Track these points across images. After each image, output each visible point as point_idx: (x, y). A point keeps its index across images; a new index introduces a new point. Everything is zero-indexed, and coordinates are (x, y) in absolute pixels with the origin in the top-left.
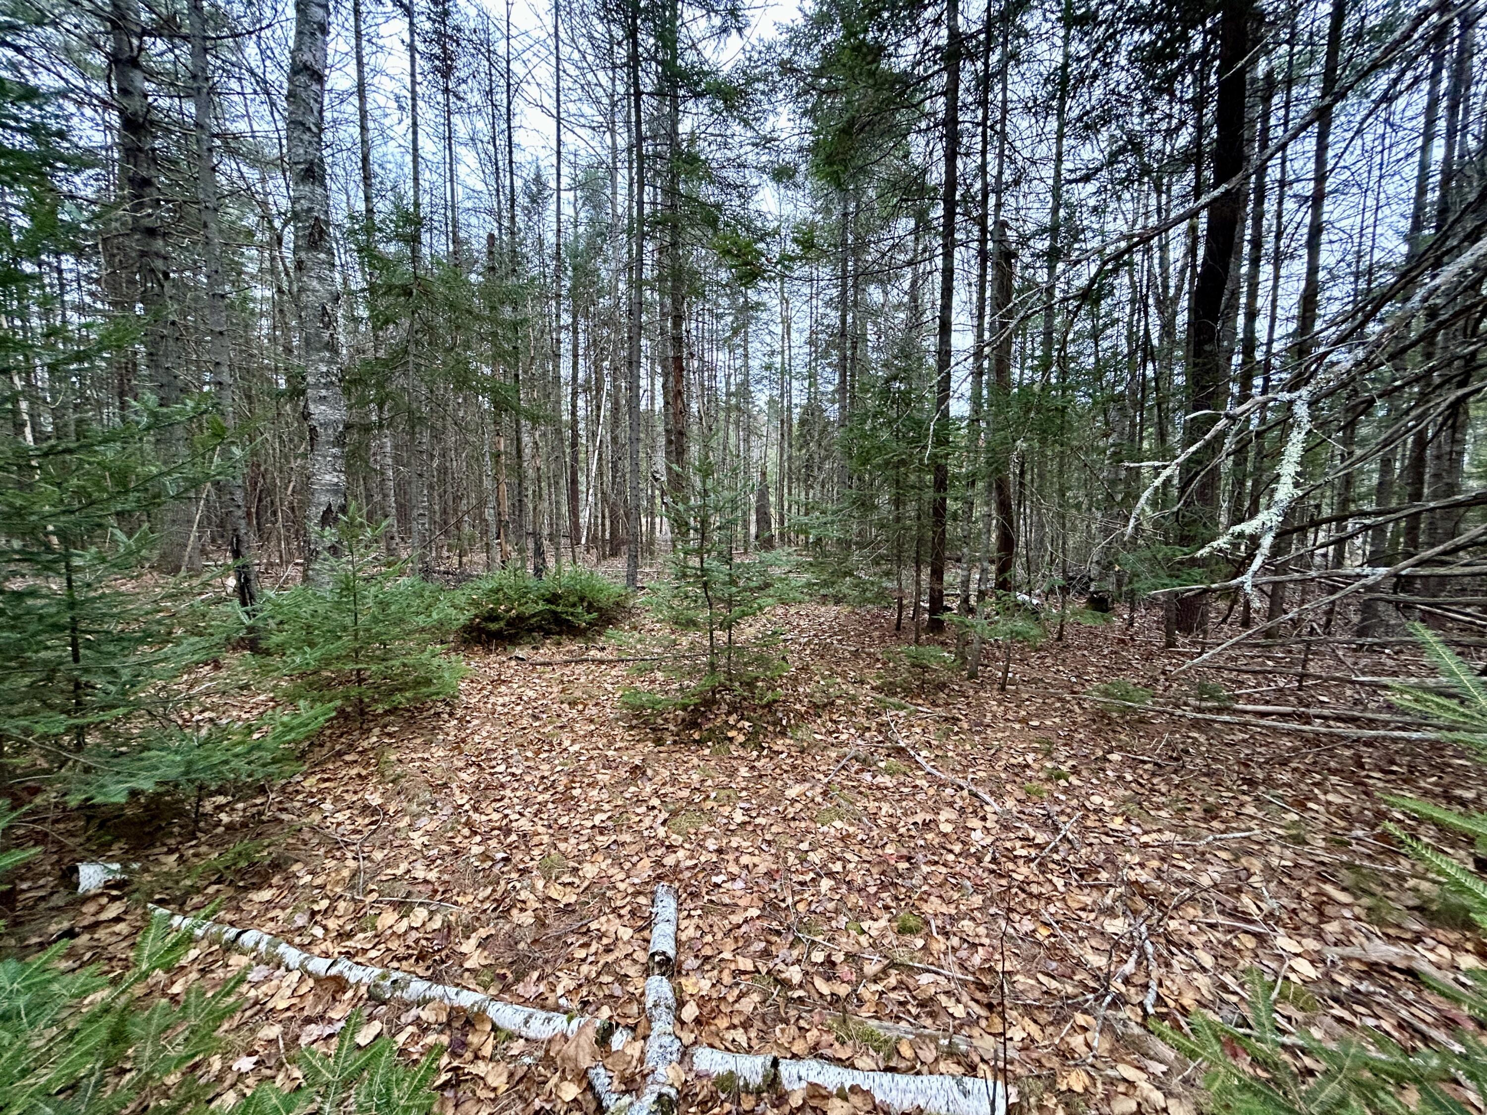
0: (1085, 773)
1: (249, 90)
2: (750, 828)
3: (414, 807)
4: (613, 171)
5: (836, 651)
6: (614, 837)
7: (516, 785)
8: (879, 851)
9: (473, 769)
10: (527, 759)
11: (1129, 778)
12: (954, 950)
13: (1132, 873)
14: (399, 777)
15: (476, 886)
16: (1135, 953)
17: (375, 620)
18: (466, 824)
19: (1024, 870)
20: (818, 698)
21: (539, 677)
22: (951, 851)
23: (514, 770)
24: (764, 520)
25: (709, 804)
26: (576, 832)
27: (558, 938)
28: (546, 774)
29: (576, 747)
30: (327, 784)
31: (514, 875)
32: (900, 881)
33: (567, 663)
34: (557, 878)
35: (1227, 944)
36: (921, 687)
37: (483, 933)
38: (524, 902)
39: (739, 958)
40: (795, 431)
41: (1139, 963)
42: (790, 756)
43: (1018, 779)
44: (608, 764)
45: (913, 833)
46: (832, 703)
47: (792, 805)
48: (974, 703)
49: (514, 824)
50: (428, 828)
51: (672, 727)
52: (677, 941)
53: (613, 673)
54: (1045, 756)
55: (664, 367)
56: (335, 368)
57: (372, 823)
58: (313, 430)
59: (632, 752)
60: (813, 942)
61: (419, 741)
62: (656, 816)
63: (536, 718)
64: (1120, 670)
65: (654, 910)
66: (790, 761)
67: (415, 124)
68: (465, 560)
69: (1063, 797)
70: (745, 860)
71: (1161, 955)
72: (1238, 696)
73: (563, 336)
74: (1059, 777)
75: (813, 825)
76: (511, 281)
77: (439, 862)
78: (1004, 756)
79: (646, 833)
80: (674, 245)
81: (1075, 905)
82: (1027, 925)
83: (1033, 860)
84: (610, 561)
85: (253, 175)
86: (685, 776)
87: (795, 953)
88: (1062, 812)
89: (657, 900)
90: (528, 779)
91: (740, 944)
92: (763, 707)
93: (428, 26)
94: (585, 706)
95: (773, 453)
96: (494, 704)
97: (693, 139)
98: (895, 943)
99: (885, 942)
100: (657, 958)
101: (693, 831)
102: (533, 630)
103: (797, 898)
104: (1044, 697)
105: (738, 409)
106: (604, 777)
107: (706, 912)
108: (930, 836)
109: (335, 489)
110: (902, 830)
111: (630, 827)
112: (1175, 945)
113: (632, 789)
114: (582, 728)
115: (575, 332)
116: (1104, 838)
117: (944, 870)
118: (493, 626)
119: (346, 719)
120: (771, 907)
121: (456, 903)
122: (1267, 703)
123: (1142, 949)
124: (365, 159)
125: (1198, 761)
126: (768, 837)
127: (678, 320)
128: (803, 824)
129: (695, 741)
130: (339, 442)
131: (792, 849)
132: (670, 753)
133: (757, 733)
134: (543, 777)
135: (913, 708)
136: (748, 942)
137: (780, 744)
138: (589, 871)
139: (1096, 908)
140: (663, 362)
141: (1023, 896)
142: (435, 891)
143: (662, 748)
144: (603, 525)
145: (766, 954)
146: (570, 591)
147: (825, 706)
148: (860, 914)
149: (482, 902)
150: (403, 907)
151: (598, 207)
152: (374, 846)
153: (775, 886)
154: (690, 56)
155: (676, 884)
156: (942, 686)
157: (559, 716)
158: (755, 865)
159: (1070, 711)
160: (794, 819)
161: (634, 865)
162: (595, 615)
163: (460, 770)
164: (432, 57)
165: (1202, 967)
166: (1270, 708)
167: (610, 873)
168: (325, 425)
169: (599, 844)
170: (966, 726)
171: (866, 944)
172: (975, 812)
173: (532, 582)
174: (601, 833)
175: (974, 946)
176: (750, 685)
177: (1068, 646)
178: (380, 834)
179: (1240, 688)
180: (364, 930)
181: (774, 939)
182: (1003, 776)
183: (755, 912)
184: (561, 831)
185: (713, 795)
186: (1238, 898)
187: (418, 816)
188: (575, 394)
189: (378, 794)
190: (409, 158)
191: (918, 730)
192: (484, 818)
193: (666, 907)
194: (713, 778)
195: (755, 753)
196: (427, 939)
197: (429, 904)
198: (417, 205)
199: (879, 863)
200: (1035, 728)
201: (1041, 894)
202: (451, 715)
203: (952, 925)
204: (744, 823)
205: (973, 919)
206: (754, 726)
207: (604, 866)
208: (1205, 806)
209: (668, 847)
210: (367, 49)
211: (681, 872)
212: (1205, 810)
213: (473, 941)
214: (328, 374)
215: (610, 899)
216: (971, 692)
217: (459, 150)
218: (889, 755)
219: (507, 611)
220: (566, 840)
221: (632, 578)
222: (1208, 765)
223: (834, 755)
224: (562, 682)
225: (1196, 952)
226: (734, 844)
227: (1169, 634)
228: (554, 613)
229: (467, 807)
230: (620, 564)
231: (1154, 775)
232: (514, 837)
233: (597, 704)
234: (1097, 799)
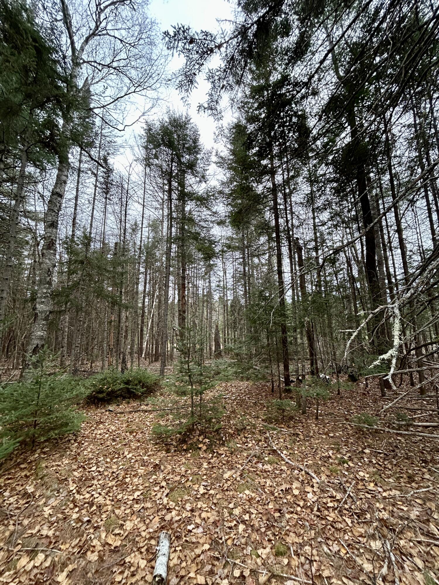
0: (355, 460)
1: (37, 198)
2: (207, 496)
3: (49, 493)
4: (162, 222)
5: (247, 402)
6: (143, 505)
7: (100, 477)
8: (266, 507)
9: (81, 470)
10: (107, 462)
11: (374, 462)
12: (302, 565)
13: (381, 514)
14: (45, 476)
15: (72, 537)
16: (386, 561)
17: (47, 396)
18: (72, 501)
19: (332, 514)
20: (239, 427)
21: (118, 420)
22: (299, 505)
23: (100, 469)
24: (217, 345)
25: (189, 483)
26: (125, 503)
27: (108, 569)
28: (115, 470)
29: (130, 455)
30: (9, 481)
31: (92, 531)
32: (275, 524)
33: (130, 412)
34: (113, 531)
35: (428, 553)
36: (283, 419)
37: (70, 567)
38: (94, 547)
39: (198, 576)
40: (229, 310)
41: (389, 568)
42: (226, 456)
43: (326, 464)
44: (144, 464)
45: (281, 496)
46: (245, 428)
47: (226, 482)
48: (305, 426)
49: (96, 500)
50: (54, 504)
51: (174, 443)
52: (168, 567)
53: (151, 416)
54: (337, 451)
55: (178, 287)
56: (49, 291)
57: (26, 503)
58: (36, 314)
59: (155, 457)
60: (235, 564)
61: (57, 455)
62: (163, 492)
63: (114, 440)
64: (365, 407)
65: (158, 548)
66: (226, 459)
67: (93, 208)
68: (93, 365)
69: (346, 473)
70: (204, 515)
71: (398, 562)
72: (415, 418)
73: (140, 276)
74: (344, 463)
75: (236, 493)
76: (122, 258)
77: (56, 524)
78: (320, 452)
79: (158, 502)
80: (183, 246)
81: (357, 534)
82: (335, 548)
83: (336, 509)
84: (154, 364)
85: (33, 223)
86: (178, 469)
87: (226, 571)
88: (347, 481)
89: (160, 542)
90: (106, 473)
91: (199, 567)
92: (214, 432)
93: (102, 180)
94: (137, 433)
95: (221, 317)
96: (96, 434)
97: (190, 212)
98: (274, 562)
99: (269, 562)
100: (157, 579)
101: (180, 499)
102: (118, 397)
103: (227, 537)
104: (335, 422)
105: (207, 301)
106: (141, 471)
107: (184, 548)
108: (289, 497)
109: (41, 338)
110: (276, 494)
111: (151, 499)
112: (404, 555)
113: (154, 477)
114: (134, 445)
115: (146, 275)
116: (366, 494)
117: (296, 516)
118: (101, 396)
119: (26, 445)
120: (215, 543)
121: (60, 550)
122: (427, 421)
123: (389, 558)
124: (74, 219)
125: (403, 451)
126: (215, 501)
127: (184, 270)
128: (231, 493)
129: (184, 450)
130: (46, 319)
131: (226, 508)
132: (172, 456)
133: (211, 445)
134: (113, 472)
135: (279, 429)
136: (203, 564)
137: (222, 450)
138: (129, 526)
139: (367, 535)
140: (178, 285)
141: (333, 530)
142: (50, 543)
143: (169, 454)
144: (152, 348)
145: (211, 573)
146: (135, 378)
147: (242, 430)
148: (258, 545)
149: (73, 548)
150: (32, 554)
151: (156, 232)
152: (25, 516)
153: (217, 530)
154: (189, 188)
155: (170, 532)
156: (291, 418)
157: (124, 439)
158: (208, 518)
159: (346, 428)
160: (227, 490)
161: (151, 521)
162: (145, 389)
163: (74, 470)
164: (102, 188)
165: (419, 568)
166: (428, 424)
167: (139, 526)
168: (41, 312)
169: (135, 509)
170: (302, 437)
171: (260, 564)
172: (308, 483)
173: (119, 375)
174: (137, 503)
175: (311, 562)
176: (209, 421)
177: (342, 397)
178: (30, 509)
179: (415, 415)
180: (9, 570)
181: (216, 563)
182: (320, 462)
183: (207, 547)
184: (117, 503)
185: (191, 478)
186: (428, 525)
187: (49, 498)
188: (144, 297)
189: (33, 486)
190: (90, 218)
191: (282, 440)
192: (82, 497)
193: (164, 546)
194: (191, 469)
195: (211, 455)
196: (41, 574)
197: (46, 551)
198: (90, 233)
199: (266, 514)
200: (332, 437)
201: (341, 528)
202: (75, 440)
203: (301, 549)
204: (204, 494)
205: (311, 545)
206: (210, 442)
207: (136, 523)
208: (408, 475)
209: (168, 509)
210: (80, 186)
211: (173, 524)
212: (408, 477)
213: (65, 574)
214: (46, 293)
215: (137, 542)
216: (304, 421)
217: (108, 215)
218: (269, 454)
219: (107, 389)
220: (119, 508)
221: (162, 372)
222: (406, 454)
223: (245, 455)
224: (128, 422)
225: (414, 559)
226: (199, 506)
227: (382, 391)
228: (128, 389)
229: (74, 491)
230: (158, 365)
231: (385, 459)
232: (94, 508)
233: (142, 432)
234: (361, 474)
